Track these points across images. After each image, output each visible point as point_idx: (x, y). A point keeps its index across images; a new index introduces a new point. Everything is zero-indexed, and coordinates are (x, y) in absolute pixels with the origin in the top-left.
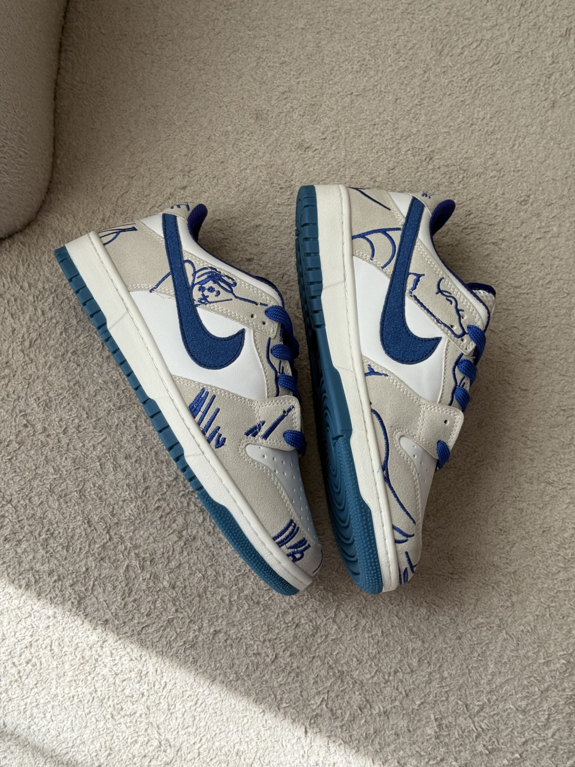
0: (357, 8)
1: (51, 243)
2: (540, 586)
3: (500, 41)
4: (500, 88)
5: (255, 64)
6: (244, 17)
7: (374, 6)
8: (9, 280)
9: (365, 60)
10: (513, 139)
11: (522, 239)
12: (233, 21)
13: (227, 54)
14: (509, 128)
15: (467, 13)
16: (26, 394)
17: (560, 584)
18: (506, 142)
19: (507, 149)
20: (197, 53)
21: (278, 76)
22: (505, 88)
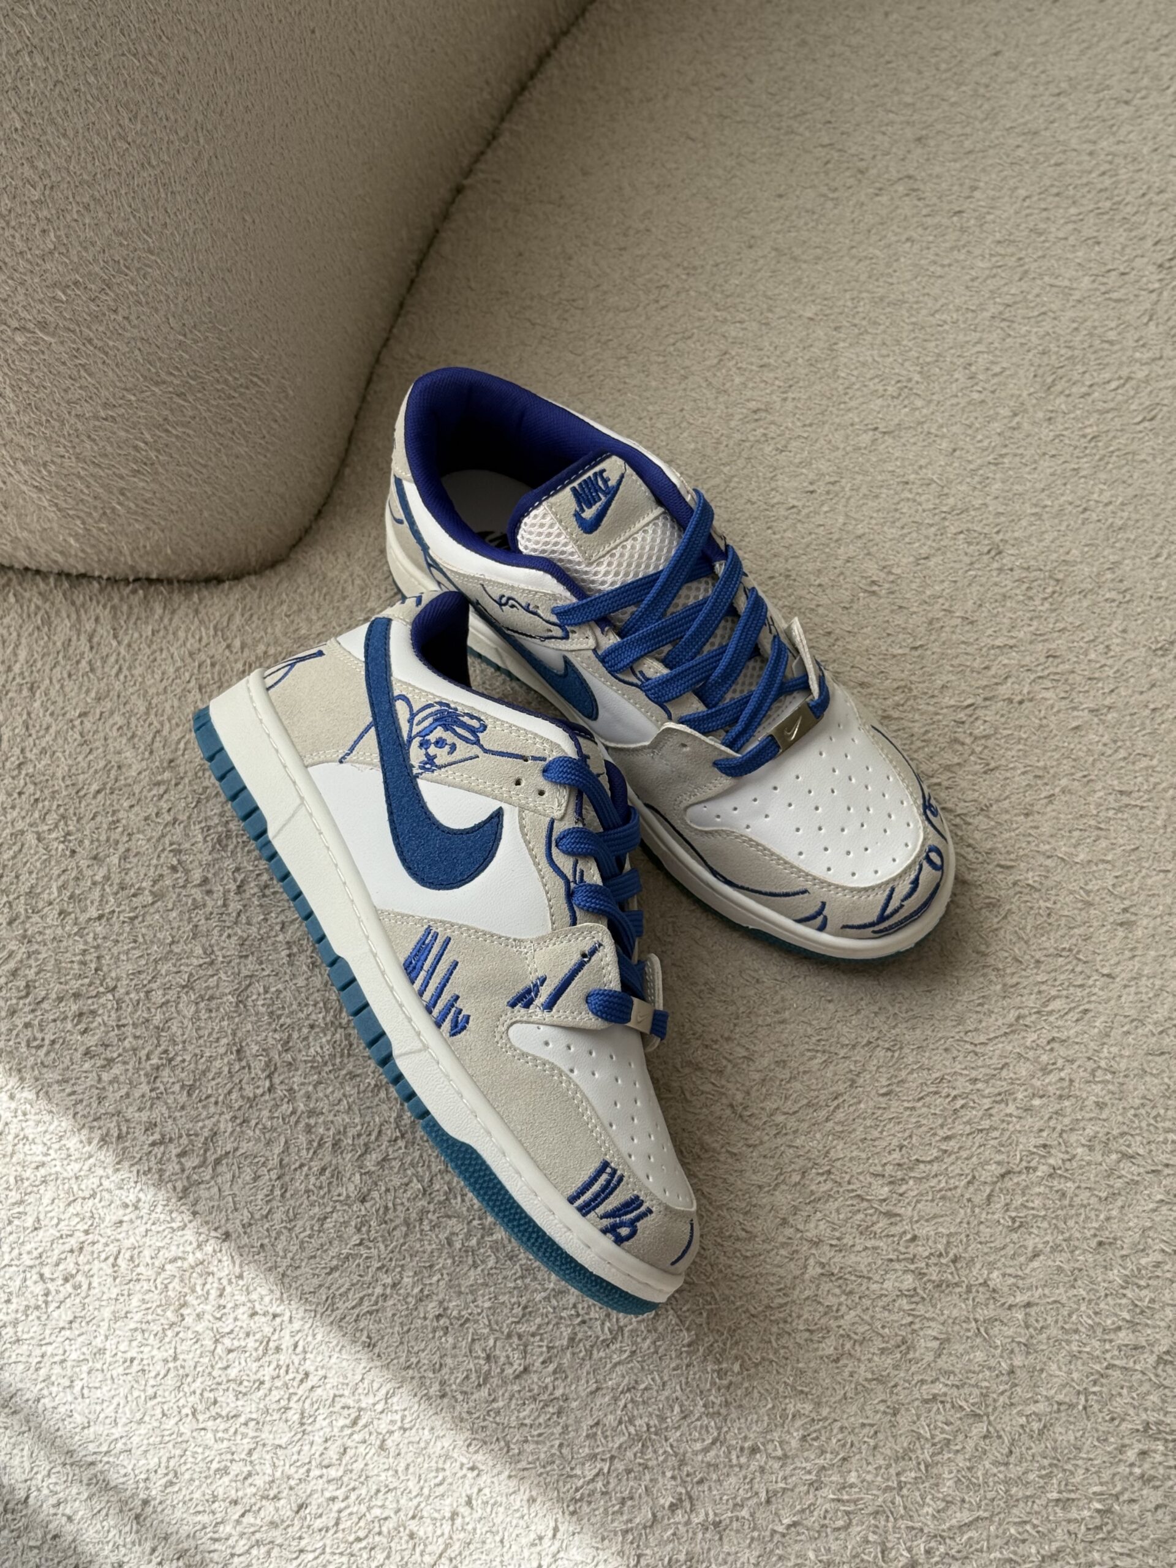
0: (912, 300)
1: (300, 590)
2: (1075, 1348)
3: (1163, 384)
4: (1149, 459)
5: (715, 361)
6: (713, 289)
7: (943, 301)
8: (212, 632)
9: (910, 380)
10: (1159, 543)
11: (1147, 712)
12: (692, 293)
13: (672, 341)
14: (1153, 526)
15: (1110, 333)
16: (189, 818)
17: (1116, 1353)
18: (1145, 547)
19: (1145, 559)
20: (619, 332)
21: (751, 385)
22: (1159, 461)
